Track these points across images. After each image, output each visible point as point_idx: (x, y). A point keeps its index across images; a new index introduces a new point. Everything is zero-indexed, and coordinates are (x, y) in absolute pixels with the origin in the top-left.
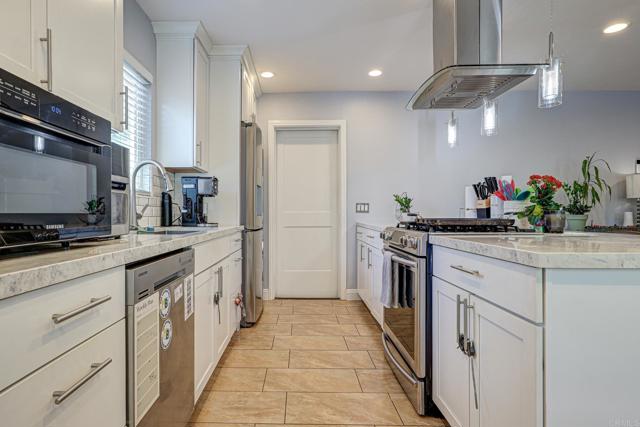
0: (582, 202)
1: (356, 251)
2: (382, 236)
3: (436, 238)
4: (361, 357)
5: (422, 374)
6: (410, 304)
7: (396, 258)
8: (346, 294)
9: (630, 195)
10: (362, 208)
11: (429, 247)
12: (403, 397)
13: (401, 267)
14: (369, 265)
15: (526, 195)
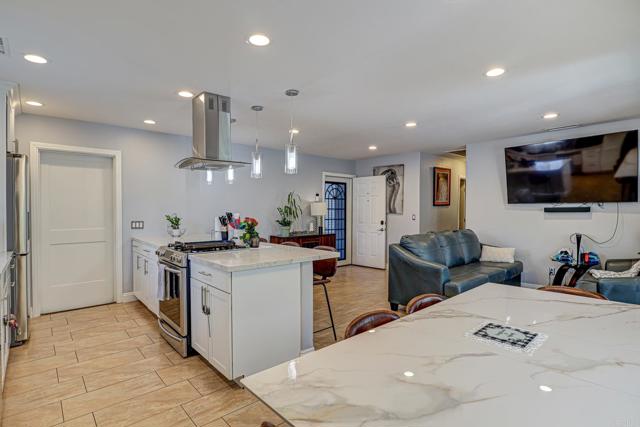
0: (288, 219)
1: (132, 262)
2: (157, 253)
3: (193, 256)
4: (141, 339)
5: (185, 333)
6: (178, 296)
7: (167, 268)
8: (123, 297)
9: (313, 214)
10: (137, 225)
11: (188, 261)
12: (173, 352)
13: (171, 274)
14: (146, 272)
15: (244, 226)
